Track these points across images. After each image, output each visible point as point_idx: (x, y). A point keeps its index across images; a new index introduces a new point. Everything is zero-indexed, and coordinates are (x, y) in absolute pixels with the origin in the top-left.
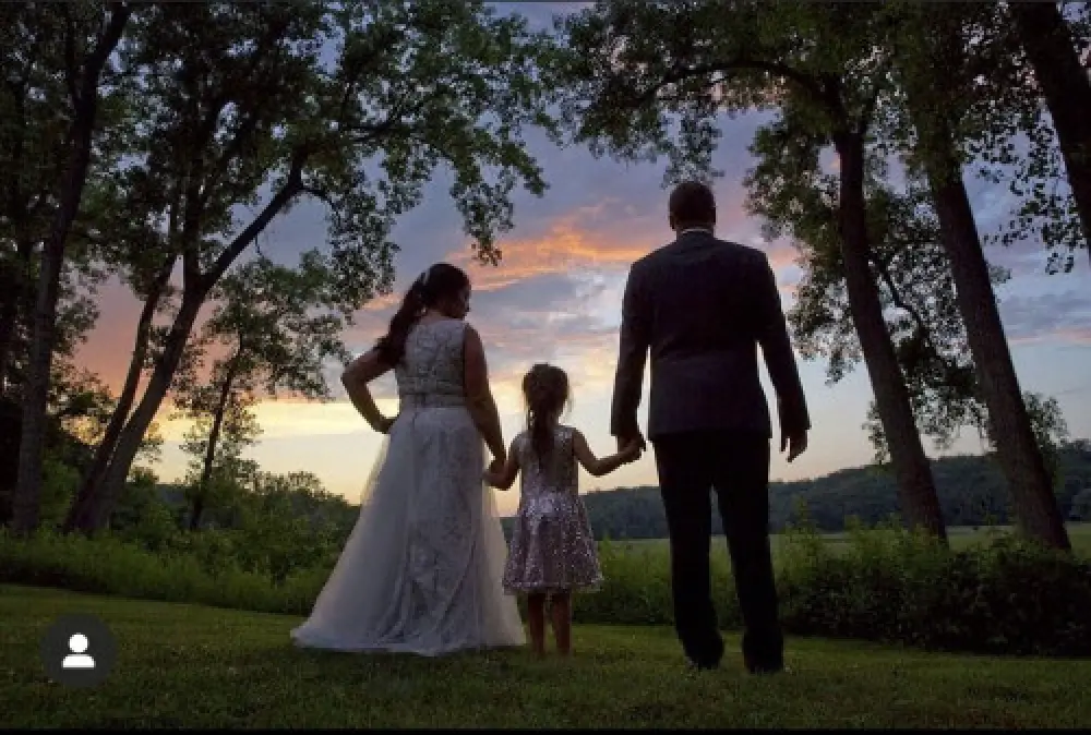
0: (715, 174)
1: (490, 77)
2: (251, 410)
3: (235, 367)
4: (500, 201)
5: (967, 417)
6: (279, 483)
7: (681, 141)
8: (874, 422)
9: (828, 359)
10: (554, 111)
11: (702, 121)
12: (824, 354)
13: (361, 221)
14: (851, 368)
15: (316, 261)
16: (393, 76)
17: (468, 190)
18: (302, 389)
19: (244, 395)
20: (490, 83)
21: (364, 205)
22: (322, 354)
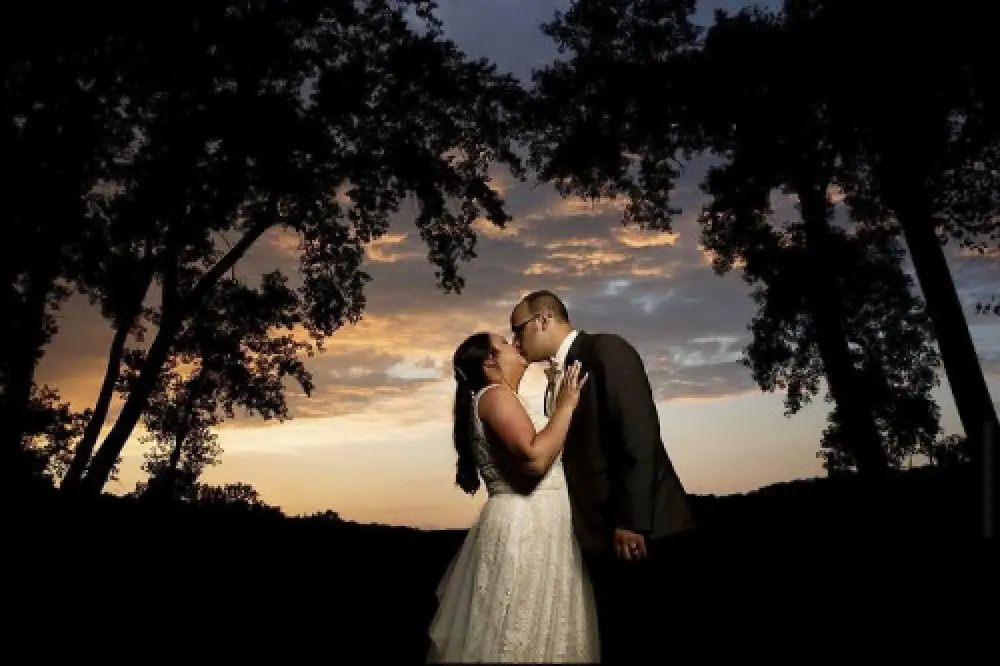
0: (672, 212)
1: (458, 116)
2: (212, 430)
3: (198, 388)
4: (462, 231)
5: (918, 447)
6: (216, 496)
7: (640, 180)
8: (828, 450)
9: (785, 391)
10: (523, 152)
11: (661, 162)
12: (782, 386)
13: (334, 251)
14: (808, 399)
15: (278, 283)
16: (363, 112)
17: (433, 220)
18: (258, 407)
19: (206, 415)
20: (457, 122)
21: (337, 235)
22: (281, 374)
